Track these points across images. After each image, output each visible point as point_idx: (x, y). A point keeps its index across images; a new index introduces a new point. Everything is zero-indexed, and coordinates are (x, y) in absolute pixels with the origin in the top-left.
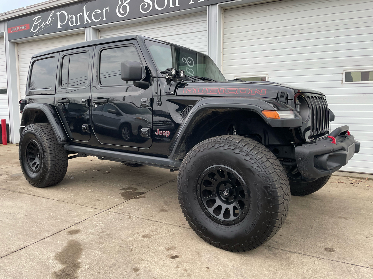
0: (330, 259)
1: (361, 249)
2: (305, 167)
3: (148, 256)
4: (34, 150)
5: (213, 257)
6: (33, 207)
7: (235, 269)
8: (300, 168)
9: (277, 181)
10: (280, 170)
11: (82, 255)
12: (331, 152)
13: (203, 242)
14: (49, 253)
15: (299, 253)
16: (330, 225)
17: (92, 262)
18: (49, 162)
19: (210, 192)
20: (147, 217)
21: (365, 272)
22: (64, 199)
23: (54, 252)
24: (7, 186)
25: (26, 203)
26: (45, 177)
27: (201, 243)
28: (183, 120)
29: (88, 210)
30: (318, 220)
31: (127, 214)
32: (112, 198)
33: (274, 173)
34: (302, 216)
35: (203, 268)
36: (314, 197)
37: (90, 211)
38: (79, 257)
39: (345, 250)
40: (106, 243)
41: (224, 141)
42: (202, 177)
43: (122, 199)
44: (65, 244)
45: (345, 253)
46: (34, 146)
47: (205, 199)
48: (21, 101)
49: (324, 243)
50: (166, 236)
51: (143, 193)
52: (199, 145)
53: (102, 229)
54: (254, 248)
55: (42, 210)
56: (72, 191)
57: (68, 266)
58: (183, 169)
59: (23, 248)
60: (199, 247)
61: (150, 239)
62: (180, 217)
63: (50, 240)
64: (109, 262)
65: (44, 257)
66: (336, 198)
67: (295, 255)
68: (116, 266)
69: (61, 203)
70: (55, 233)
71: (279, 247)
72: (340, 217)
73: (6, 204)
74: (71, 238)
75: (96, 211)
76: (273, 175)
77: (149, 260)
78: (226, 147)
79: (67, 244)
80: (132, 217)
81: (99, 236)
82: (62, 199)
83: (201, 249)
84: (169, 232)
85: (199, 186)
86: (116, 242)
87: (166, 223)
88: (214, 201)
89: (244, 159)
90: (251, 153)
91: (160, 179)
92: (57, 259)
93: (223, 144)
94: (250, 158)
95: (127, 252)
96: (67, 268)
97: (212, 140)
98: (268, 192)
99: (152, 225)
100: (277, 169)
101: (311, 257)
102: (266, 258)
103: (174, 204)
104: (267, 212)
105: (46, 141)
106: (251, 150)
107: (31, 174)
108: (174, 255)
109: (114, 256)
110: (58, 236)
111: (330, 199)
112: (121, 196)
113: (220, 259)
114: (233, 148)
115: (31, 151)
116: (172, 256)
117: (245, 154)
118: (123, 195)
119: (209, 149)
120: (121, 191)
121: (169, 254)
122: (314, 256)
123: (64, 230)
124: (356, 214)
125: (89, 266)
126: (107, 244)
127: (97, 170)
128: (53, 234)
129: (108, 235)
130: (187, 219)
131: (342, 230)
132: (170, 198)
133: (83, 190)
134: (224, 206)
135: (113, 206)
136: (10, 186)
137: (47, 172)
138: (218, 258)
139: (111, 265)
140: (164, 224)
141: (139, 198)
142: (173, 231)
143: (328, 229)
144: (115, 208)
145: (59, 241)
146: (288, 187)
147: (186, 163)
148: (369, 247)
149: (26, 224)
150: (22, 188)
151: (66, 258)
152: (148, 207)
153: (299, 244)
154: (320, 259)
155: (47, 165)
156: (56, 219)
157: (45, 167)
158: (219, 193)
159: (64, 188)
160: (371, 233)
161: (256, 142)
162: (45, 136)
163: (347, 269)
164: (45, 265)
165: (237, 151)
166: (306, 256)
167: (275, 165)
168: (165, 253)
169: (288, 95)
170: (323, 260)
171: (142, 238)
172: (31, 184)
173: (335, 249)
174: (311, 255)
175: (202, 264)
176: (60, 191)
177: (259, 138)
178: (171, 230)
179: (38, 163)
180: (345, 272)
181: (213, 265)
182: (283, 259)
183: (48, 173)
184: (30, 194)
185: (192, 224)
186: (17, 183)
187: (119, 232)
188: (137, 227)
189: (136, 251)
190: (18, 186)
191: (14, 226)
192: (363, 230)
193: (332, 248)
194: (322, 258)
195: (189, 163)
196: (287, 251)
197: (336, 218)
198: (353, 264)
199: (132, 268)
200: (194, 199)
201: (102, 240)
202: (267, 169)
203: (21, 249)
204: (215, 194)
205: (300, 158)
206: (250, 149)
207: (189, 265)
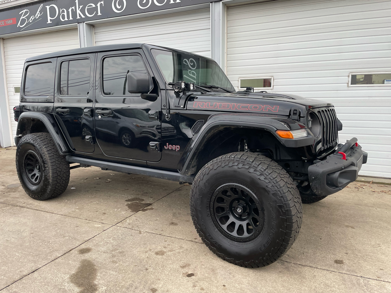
0: (341, 272)
1: (369, 260)
2: (318, 186)
3: (164, 275)
4: (33, 161)
5: (228, 274)
6: (37, 223)
7: (251, 286)
8: (313, 187)
9: (291, 200)
10: (293, 188)
11: (97, 276)
12: (342, 169)
13: (217, 258)
14: (63, 275)
15: (310, 267)
16: (338, 235)
17: (109, 283)
18: (50, 175)
19: (223, 209)
20: (157, 232)
21: (373, 285)
22: (69, 213)
23: (68, 274)
24: (5, 199)
25: (29, 219)
26: (47, 190)
27: (214, 259)
28: (193, 134)
29: (96, 226)
30: (326, 230)
31: (137, 229)
32: (119, 211)
33: (288, 192)
34: (311, 226)
35: (219, 286)
36: (320, 204)
37: (98, 226)
38: (94, 278)
39: (354, 261)
40: (120, 261)
41: (238, 159)
42: (215, 195)
43: (129, 212)
44: (77, 265)
45: (354, 265)
46: (33, 157)
47: (218, 216)
48: (15, 108)
49: (333, 254)
50: (179, 253)
51: (150, 204)
52: (212, 163)
53: (113, 246)
54: (268, 264)
55: (48, 227)
56: (75, 203)
57: (85, 289)
58: (196, 187)
59: (35, 271)
60: (214, 263)
61: (164, 256)
62: (191, 230)
63: (62, 261)
64: (126, 282)
65: (59, 280)
66: (343, 204)
67: (306, 268)
68: (134, 287)
69: (66, 218)
70: (66, 252)
71: (291, 260)
72: (347, 226)
73: (8, 220)
74: (83, 258)
75: (104, 227)
76: (287, 194)
77: (165, 279)
78: (240, 166)
79: (80, 264)
80: (142, 232)
81: (111, 255)
82: (67, 213)
83: (215, 265)
84: (181, 247)
85: (212, 203)
86: (130, 261)
87: (177, 238)
88: (227, 218)
89: (259, 179)
90: (265, 172)
91: (165, 188)
92: (72, 282)
93: (237, 163)
94: (265, 177)
95: (142, 271)
96: (84, 291)
97: (225, 158)
98: (282, 211)
99: (164, 240)
100: (291, 187)
101: (322, 270)
102: (280, 273)
103: (183, 216)
104: (281, 231)
105: (46, 152)
106: (265, 170)
107: (30, 187)
108: (190, 273)
109: (130, 276)
110: (69, 255)
111: (337, 206)
112: (128, 208)
113: (235, 276)
114: (247, 167)
115: (29, 162)
116: (187, 274)
117: (260, 174)
118: (130, 206)
119: (222, 167)
120: (127, 202)
121: (184, 272)
122: (324, 270)
123: (75, 249)
124: (362, 222)
125: (106, 287)
126: (121, 263)
127: (98, 178)
128: (64, 253)
129: (120, 253)
130: (200, 235)
131: (350, 240)
132: (179, 209)
133: (87, 202)
134: (238, 223)
135: (121, 220)
136: (9, 199)
137: (48, 185)
138: (233, 274)
139: (128, 286)
140: (176, 239)
141: (146, 210)
142: (185, 246)
143: (336, 239)
144: (123, 222)
145: (71, 262)
146: (300, 205)
147: (199, 180)
148: (377, 258)
149: (33, 243)
150: (21, 201)
151: (81, 280)
152: (157, 220)
153: (310, 256)
154: (331, 272)
155: (48, 178)
156: (64, 237)
157: (46, 179)
158: (232, 210)
159: (66, 201)
160: (378, 242)
161: (269, 160)
162: (45, 147)
163: (357, 282)
164: (61, 288)
165: (252, 170)
166: (318, 269)
167: (289, 184)
168: (180, 271)
169: (300, 112)
170: (334, 273)
171: (155, 256)
172: (31, 196)
173: (345, 261)
174: (321, 268)
175: (218, 282)
176: (62, 204)
177: (270, 153)
178: (183, 246)
179: (38, 174)
180: (354, 286)
181: (229, 282)
182: (296, 274)
183: (50, 186)
184: (31, 208)
185: (205, 240)
186: (15, 196)
187: (132, 250)
188: (148, 243)
189: (152, 270)
190: (17, 199)
191: (21, 246)
192: (370, 240)
193: (341, 260)
194: (332, 271)
195: (202, 180)
196: (299, 265)
197: (343, 227)
198: (362, 277)
199: (149, 288)
200: (207, 216)
201: (115, 259)
202: (281, 189)
203: (34, 272)
204: (228, 211)
205: (314, 177)
206: (265, 168)
207: (206, 283)
